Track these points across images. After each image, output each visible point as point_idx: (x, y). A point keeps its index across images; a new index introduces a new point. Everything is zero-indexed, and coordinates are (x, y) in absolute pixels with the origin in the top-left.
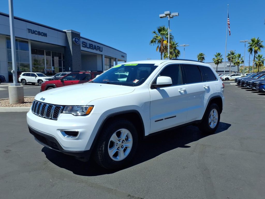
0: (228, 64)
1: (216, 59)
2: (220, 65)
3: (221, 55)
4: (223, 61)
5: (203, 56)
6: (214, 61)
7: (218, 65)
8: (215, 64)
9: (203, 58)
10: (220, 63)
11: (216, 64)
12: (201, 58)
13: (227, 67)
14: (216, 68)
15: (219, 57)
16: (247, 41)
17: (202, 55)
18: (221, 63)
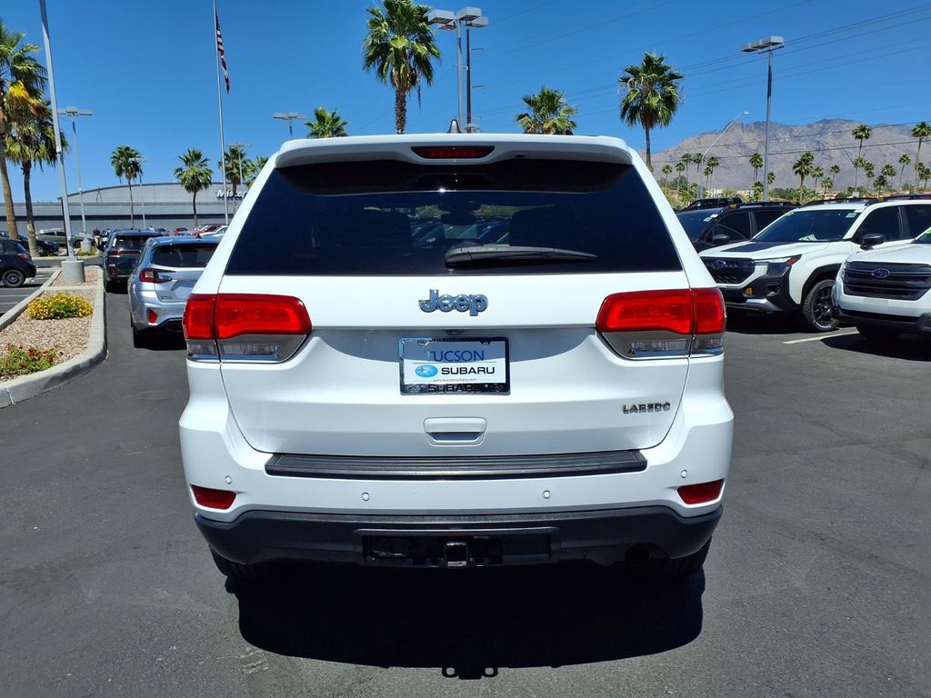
0: (220, 191)
1: (189, 172)
2: (203, 195)
3: (202, 158)
4: (212, 181)
5: (133, 159)
6: (183, 177)
7: (198, 193)
8: (185, 190)
9: (136, 167)
10: (203, 187)
11: (188, 188)
12: (127, 164)
13: (217, 200)
14: (189, 204)
15: (196, 168)
16: (295, 117)
17: (132, 157)
18: (206, 185)
